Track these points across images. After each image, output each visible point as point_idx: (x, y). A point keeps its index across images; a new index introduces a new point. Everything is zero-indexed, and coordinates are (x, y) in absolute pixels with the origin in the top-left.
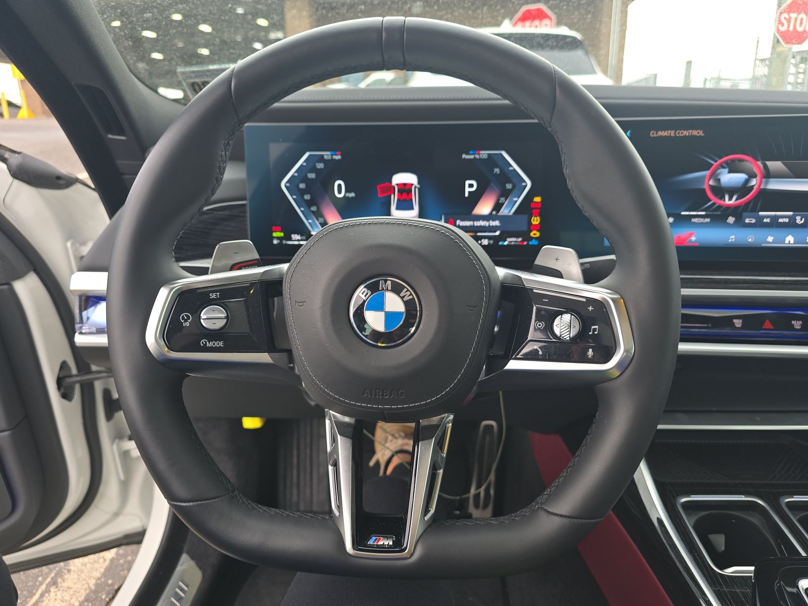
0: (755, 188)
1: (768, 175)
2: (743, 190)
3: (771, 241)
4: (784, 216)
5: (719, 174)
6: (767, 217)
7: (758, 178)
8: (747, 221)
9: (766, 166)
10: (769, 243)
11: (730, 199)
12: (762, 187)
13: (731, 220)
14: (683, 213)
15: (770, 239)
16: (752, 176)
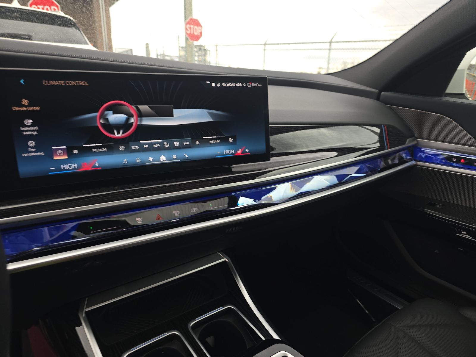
0: (134, 124)
1: (141, 115)
2: (126, 126)
3: (152, 160)
4: (156, 143)
5: (107, 115)
6: (146, 144)
7: (135, 117)
8: (133, 148)
9: (138, 109)
10: (150, 161)
11: (118, 133)
12: (139, 123)
13: (122, 148)
14: (84, 146)
15: (150, 159)
16: (130, 116)
